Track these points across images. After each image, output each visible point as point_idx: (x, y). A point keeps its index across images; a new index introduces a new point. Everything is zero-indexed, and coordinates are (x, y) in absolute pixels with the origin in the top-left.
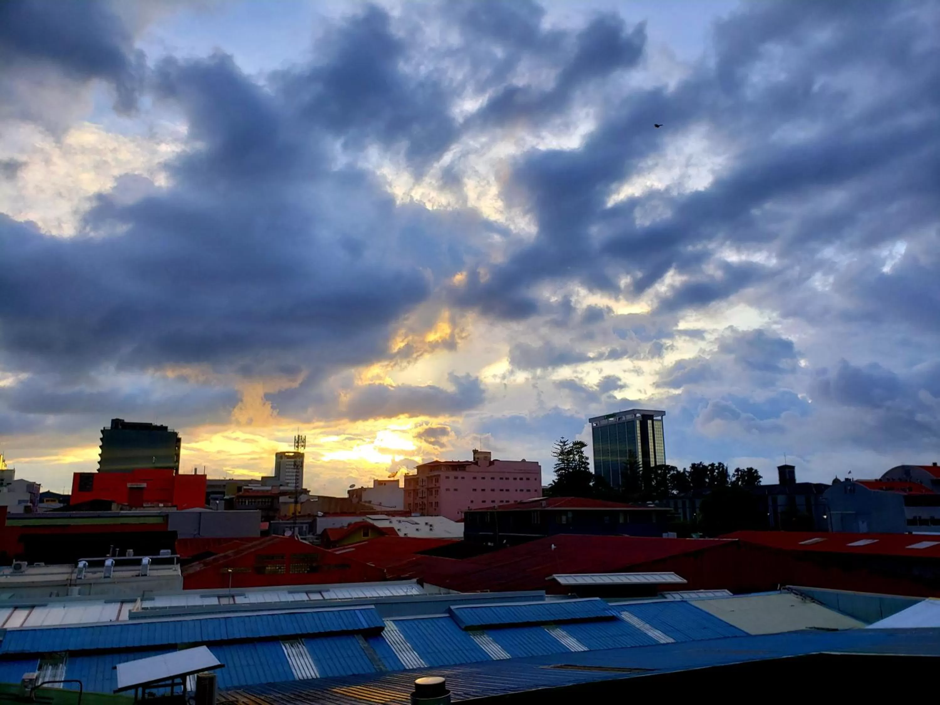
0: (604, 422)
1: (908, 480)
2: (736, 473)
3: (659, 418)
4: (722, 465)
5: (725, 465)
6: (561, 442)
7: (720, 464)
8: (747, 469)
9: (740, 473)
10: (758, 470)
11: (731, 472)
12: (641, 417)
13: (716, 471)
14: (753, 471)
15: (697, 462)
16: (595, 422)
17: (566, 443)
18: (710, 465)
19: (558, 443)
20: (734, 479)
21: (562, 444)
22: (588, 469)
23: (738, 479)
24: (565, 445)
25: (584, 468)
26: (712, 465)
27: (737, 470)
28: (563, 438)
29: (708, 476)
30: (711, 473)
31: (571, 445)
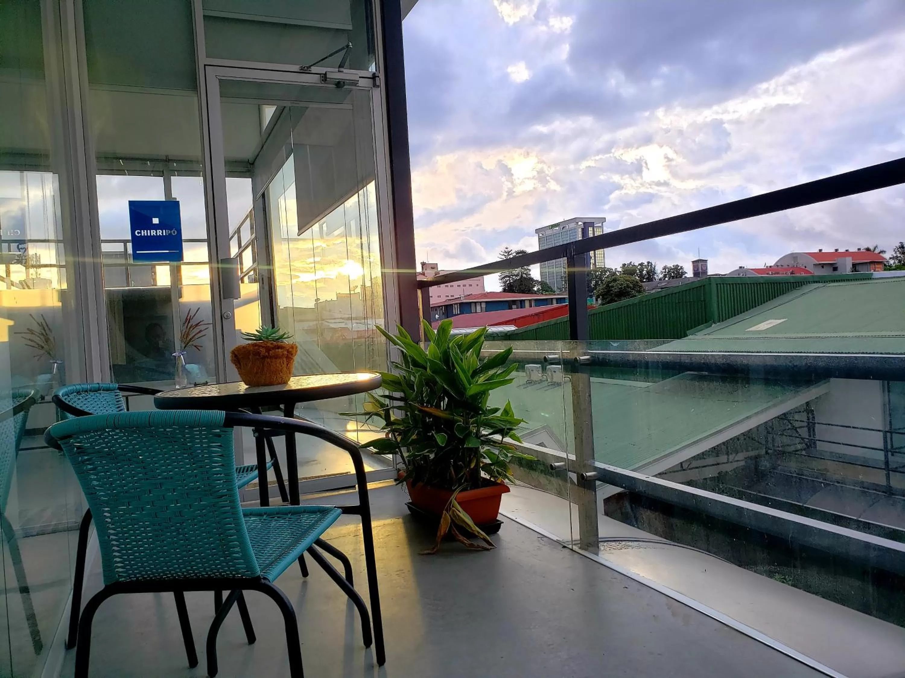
0: (549, 232)
1: (795, 266)
2: (664, 271)
3: (600, 225)
4: (650, 264)
5: (653, 264)
6: (506, 252)
7: (648, 263)
8: (673, 266)
9: (667, 270)
10: (683, 267)
11: (659, 269)
12: (583, 225)
13: (645, 269)
14: (679, 268)
15: (627, 262)
16: (541, 233)
17: (510, 253)
18: (639, 264)
19: (502, 253)
20: (661, 276)
21: (506, 254)
22: (530, 274)
23: (665, 276)
24: (509, 255)
25: (525, 274)
26: (641, 264)
27: (665, 268)
28: (507, 248)
29: (637, 274)
30: (640, 272)
31: (514, 254)
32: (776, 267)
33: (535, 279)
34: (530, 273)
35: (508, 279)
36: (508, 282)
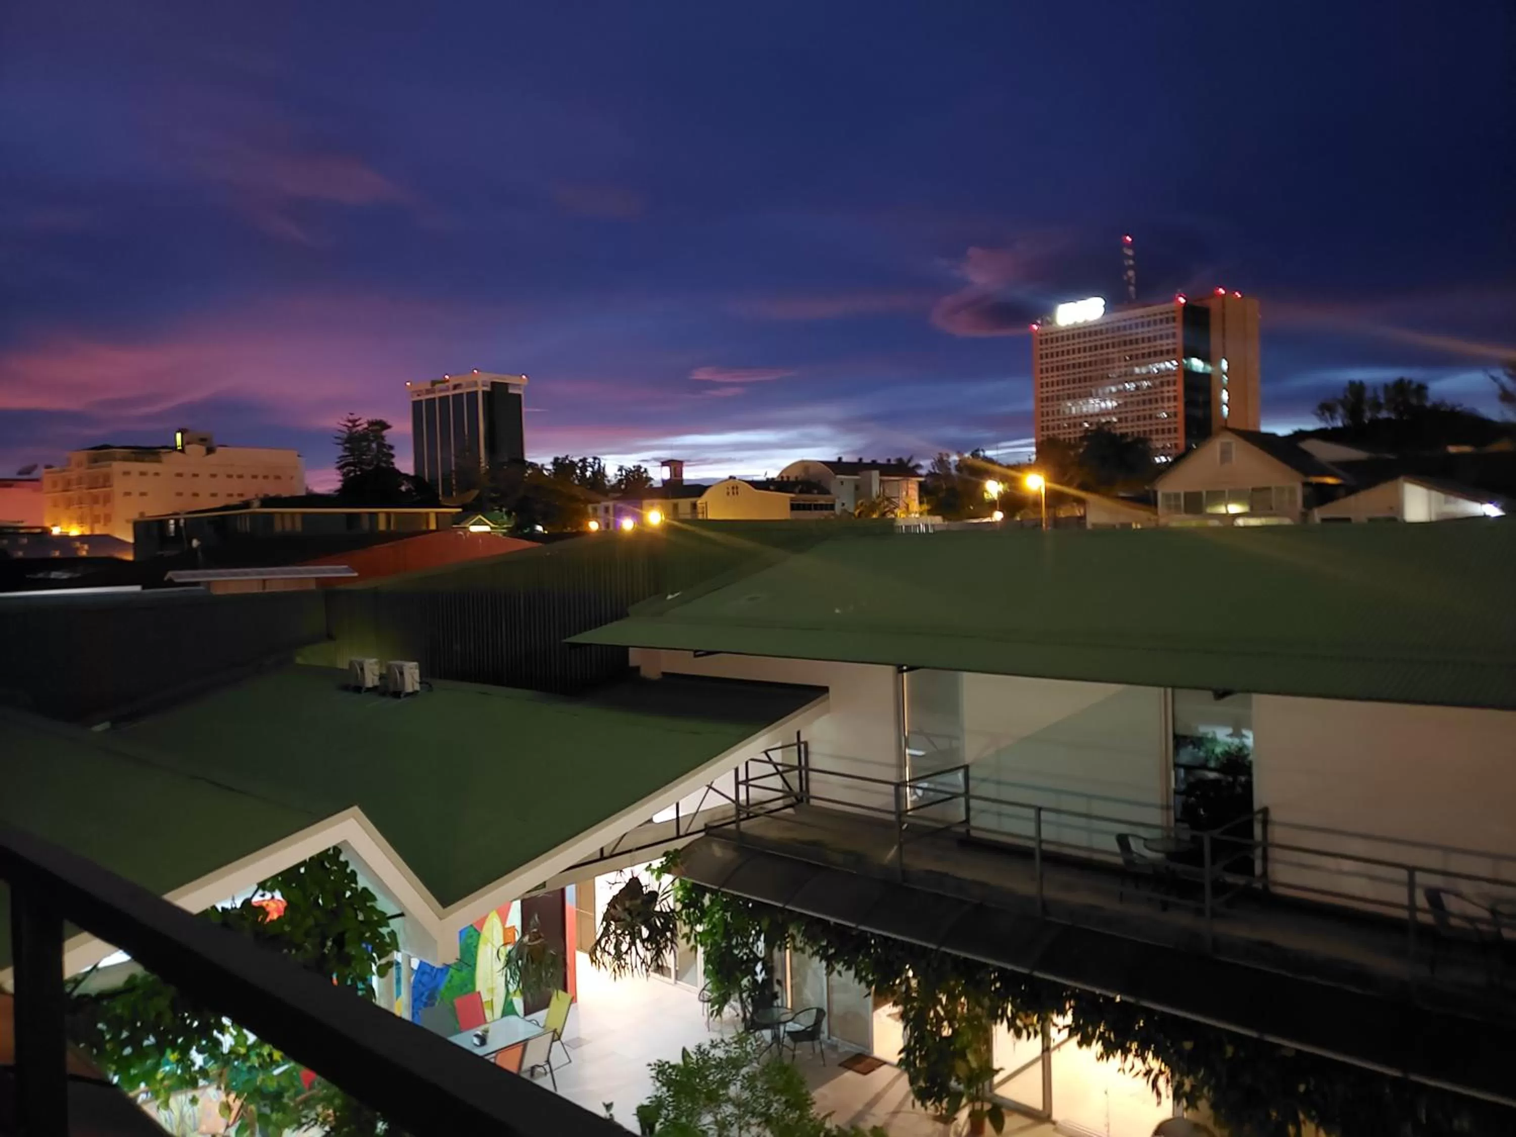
6: (349, 421)
12: (489, 386)
13: (590, 469)
17: (357, 423)
18: (581, 461)
19: (343, 423)
21: (350, 425)
22: (392, 463)
24: (355, 426)
25: (385, 462)
28: (352, 414)
29: (577, 476)
30: (581, 472)
31: (366, 426)
32: (780, 479)
33: (403, 471)
34: (394, 460)
35: (352, 468)
36: (352, 474)
